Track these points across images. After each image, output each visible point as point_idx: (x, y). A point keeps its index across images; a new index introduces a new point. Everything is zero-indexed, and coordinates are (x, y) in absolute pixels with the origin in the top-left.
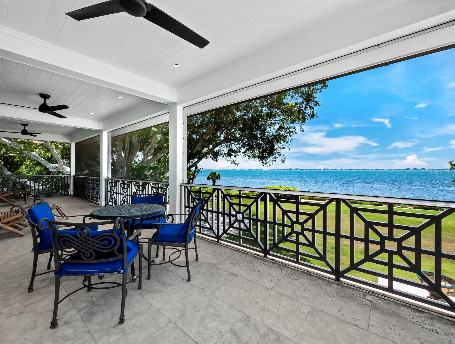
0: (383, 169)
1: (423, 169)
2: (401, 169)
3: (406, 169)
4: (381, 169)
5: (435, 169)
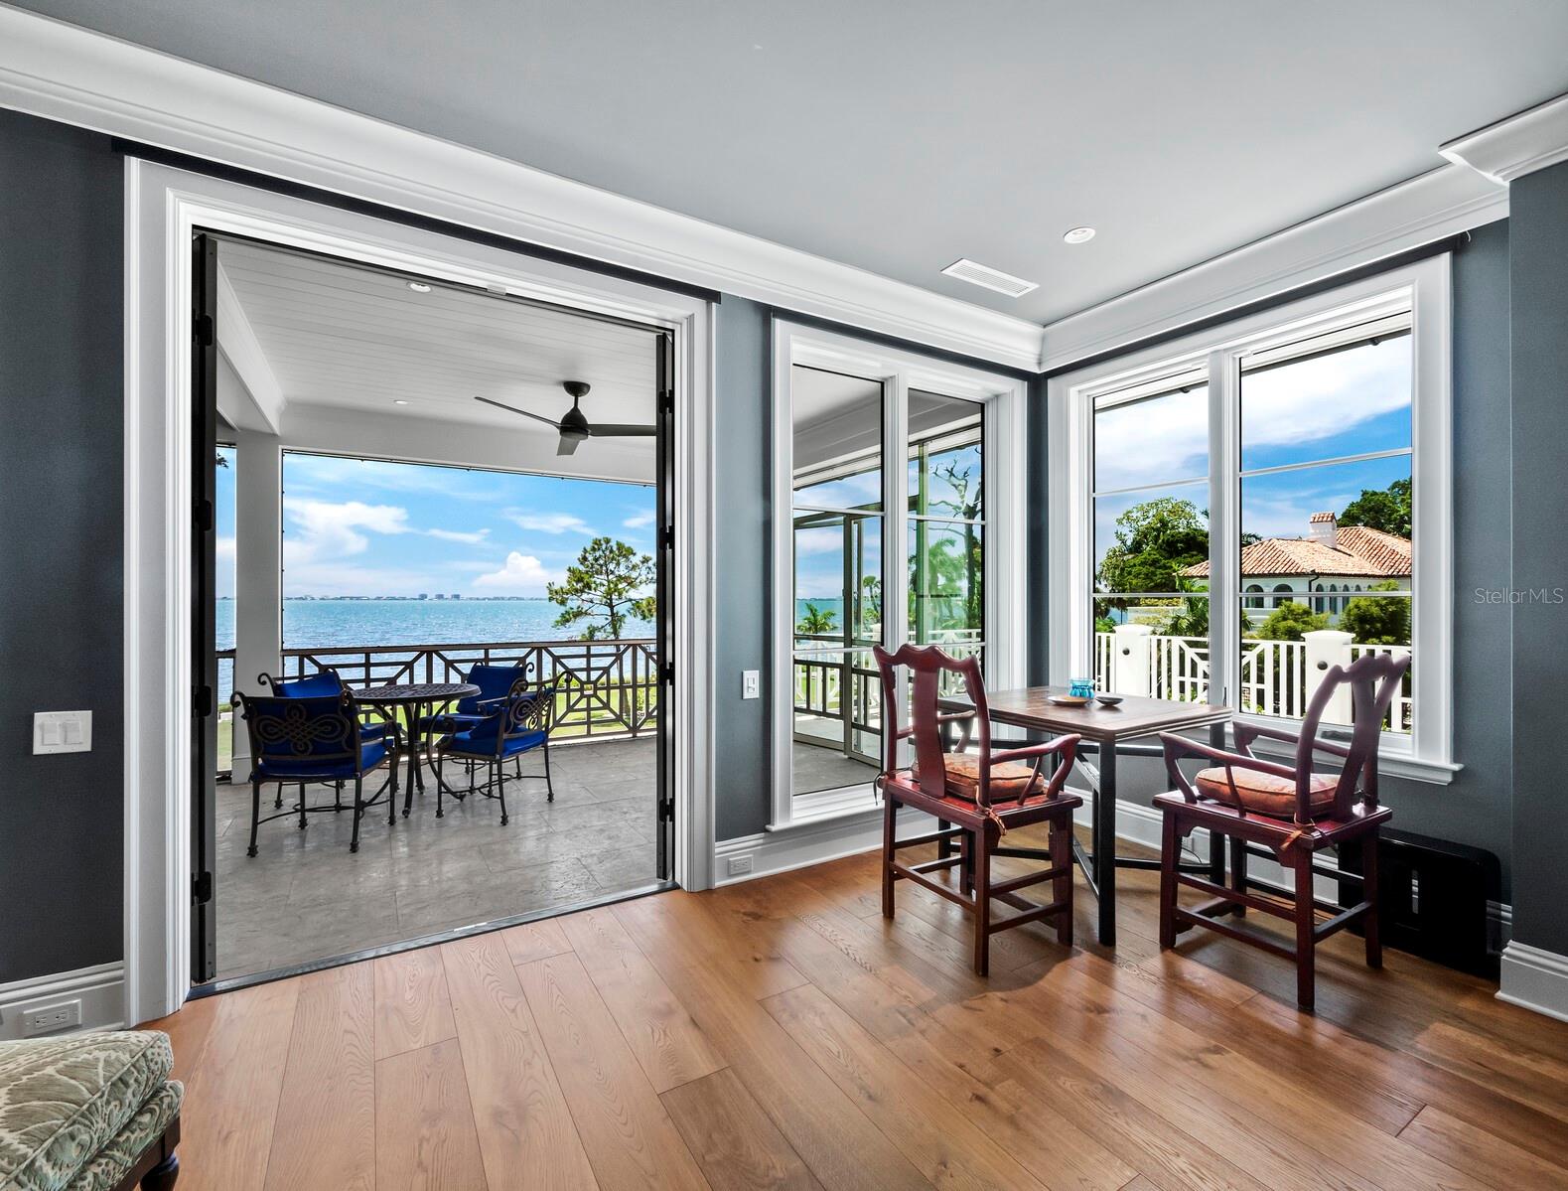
0: (358, 598)
4: (351, 598)
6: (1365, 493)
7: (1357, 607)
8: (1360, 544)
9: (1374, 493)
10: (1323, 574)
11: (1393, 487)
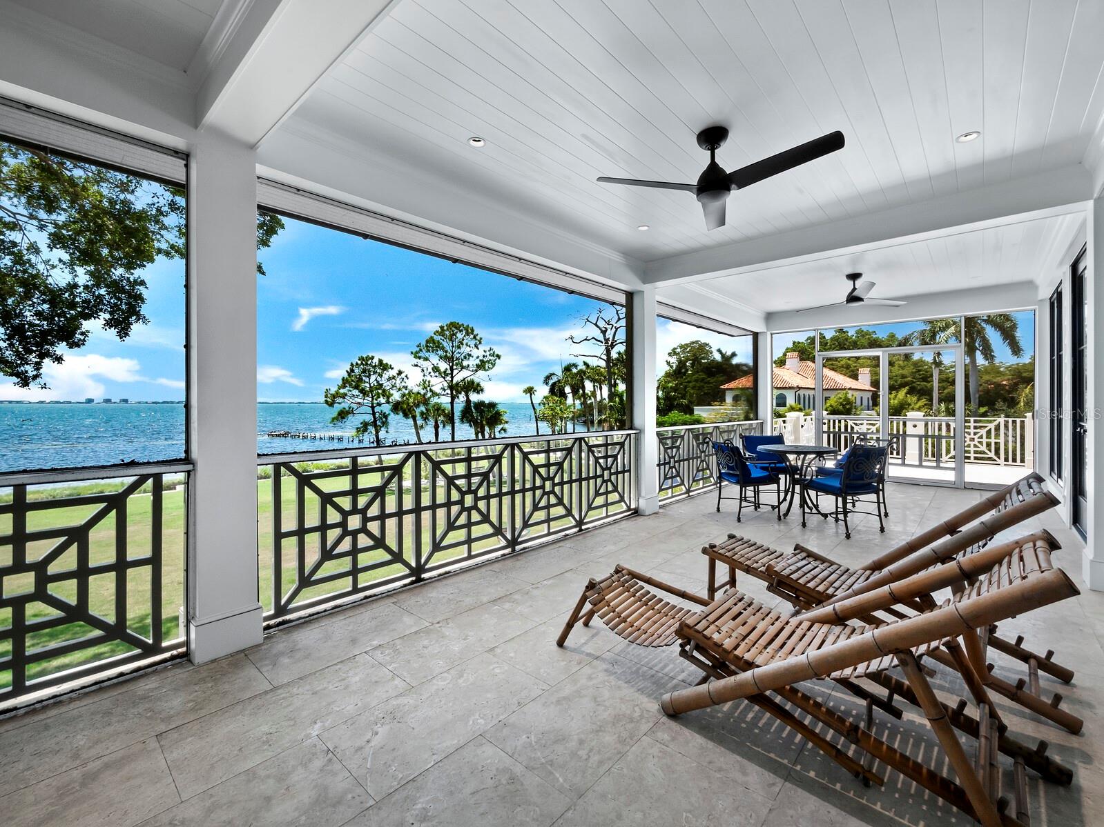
1: (126, 401)
2: (70, 402)
3: (84, 401)
5: (149, 401)
6: (794, 343)
7: (831, 406)
8: (809, 371)
9: (799, 343)
10: (802, 388)
11: (807, 340)
